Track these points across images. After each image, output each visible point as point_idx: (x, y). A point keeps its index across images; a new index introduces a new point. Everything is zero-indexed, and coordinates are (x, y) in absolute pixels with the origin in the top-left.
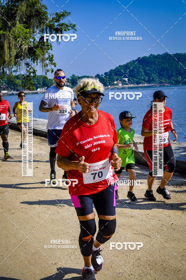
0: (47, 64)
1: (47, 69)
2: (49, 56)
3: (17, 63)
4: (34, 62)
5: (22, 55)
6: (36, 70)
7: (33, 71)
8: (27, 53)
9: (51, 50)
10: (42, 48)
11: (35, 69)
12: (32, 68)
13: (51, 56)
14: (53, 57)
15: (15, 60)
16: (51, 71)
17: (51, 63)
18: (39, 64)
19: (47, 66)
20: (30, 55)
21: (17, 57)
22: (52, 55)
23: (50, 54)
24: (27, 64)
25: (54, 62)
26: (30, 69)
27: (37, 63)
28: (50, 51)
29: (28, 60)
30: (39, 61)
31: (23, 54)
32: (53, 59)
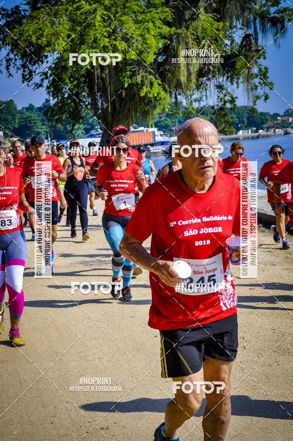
0: (257, 84)
1: (257, 94)
2: (260, 70)
3: (200, 85)
4: (232, 83)
5: (210, 70)
6: (236, 98)
7: (230, 99)
8: (218, 67)
9: (264, 58)
10: (246, 57)
11: (234, 96)
12: (229, 93)
13: (264, 70)
14: (266, 72)
15: (198, 80)
16: (263, 98)
17: (264, 83)
18: (241, 85)
19: (256, 89)
20: (224, 69)
21: (201, 73)
22: (266, 69)
23: (263, 67)
24: (220, 87)
25: (269, 80)
26: (225, 95)
27: (237, 83)
28: (261, 61)
29: (222, 80)
30: (241, 80)
31: (212, 69)
32: (268, 75)
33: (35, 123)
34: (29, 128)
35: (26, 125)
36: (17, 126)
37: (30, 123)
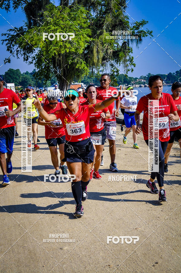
33: (29, 80)
34: (26, 82)
35: (25, 80)
36: (21, 81)
37: (27, 80)
